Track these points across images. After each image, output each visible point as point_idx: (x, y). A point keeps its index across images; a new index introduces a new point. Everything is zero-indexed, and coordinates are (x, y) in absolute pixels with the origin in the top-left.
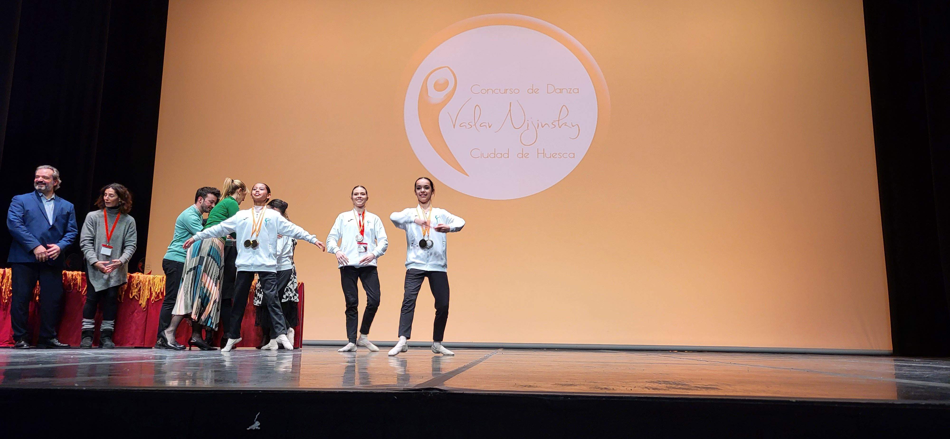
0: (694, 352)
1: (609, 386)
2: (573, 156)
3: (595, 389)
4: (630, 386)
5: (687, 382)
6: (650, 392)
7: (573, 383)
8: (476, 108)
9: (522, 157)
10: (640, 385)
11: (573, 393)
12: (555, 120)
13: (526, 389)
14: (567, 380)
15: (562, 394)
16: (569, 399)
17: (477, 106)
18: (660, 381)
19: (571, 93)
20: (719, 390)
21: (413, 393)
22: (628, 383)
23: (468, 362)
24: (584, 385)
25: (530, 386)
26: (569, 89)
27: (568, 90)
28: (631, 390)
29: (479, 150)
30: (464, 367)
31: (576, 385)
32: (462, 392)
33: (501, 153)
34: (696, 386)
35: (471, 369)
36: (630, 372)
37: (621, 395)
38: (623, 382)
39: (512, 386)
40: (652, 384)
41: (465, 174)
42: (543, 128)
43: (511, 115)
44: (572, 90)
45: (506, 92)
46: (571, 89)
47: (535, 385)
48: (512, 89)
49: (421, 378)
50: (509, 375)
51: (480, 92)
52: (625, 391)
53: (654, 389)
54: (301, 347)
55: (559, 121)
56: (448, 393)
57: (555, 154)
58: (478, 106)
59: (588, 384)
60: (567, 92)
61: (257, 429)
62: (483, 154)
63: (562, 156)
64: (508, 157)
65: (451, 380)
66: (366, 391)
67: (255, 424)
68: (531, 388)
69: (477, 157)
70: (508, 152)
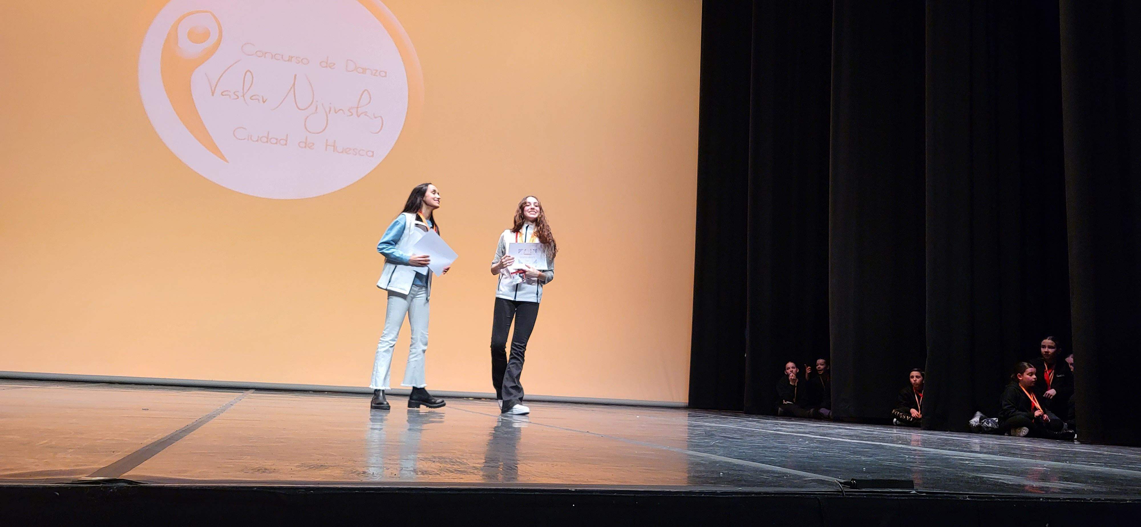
1: (370, 470)
2: (372, 155)
3: (350, 475)
4: (396, 468)
6: (417, 478)
9: (305, 147)
10: (408, 467)
11: (319, 483)
12: (353, 106)
13: (256, 477)
14: (320, 458)
15: (303, 485)
17: (248, 73)
18: (435, 457)
19: (376, 76)
22: (395, 463)
23: (193, 421)
24: (337, 466)
26: (374, 70)
28: (395, 475)
29: (246, 130)
31: (327, 468)
33: (276, 138)
35: (194, 434)
39: (240, 472)
40: (427, 463)
41: (222, 159)
42: (337, 114)
43: (294, 90)
44: (378, 72)
45: (291, 60)
48: (299, 57)
50: (244, 446)
51: (254, 53)
52: (387, 477)
53: (423, 473)
55: (358, 108)
57: (348, 149)
58: (251, 72)
59: (345, 465)
60: (371, 74)
62: (251, 136)
63: (357, 153)
64: (286, 144)
69: (244, 138)
70: (287, 139)
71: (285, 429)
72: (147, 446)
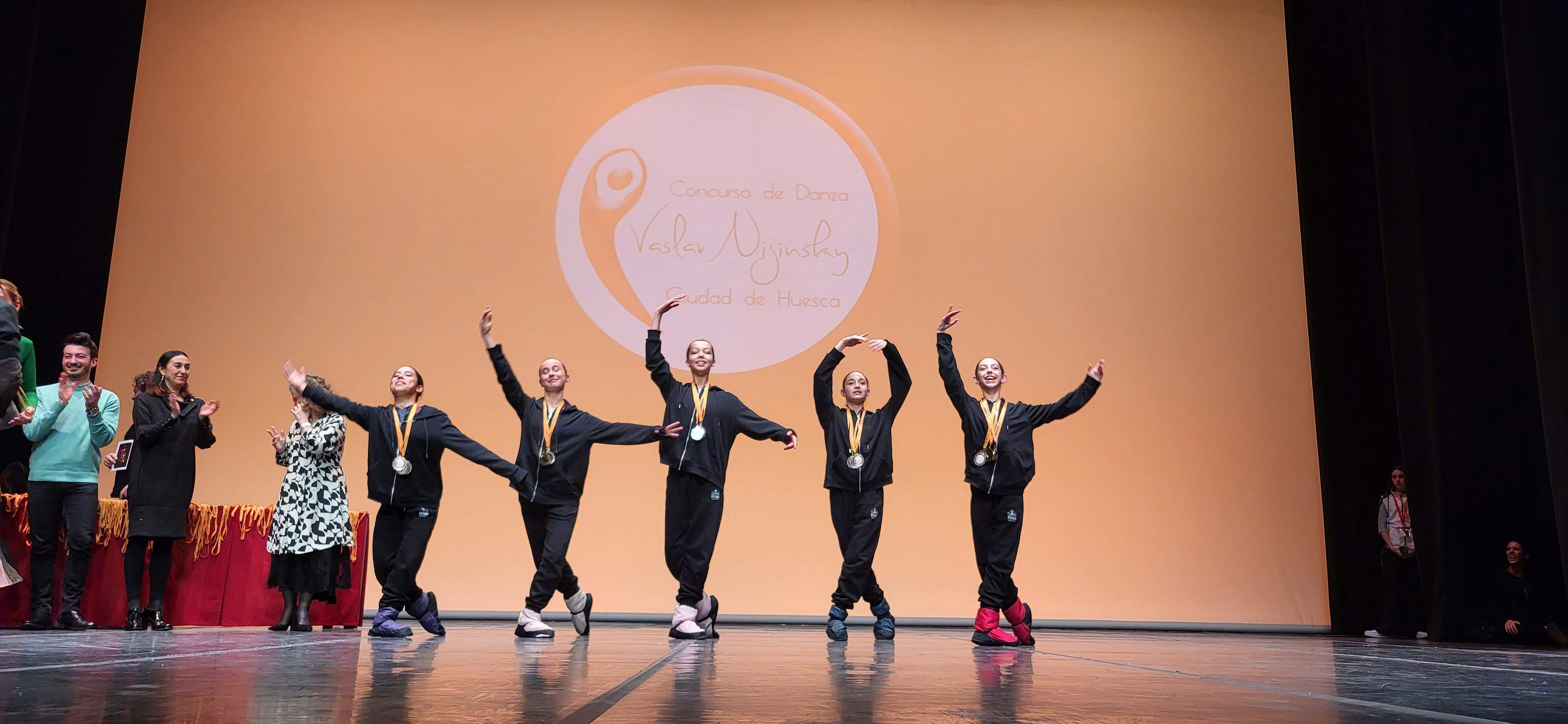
14: (809, 711)
18: (962, 710)
38: (901, 714)
65: (609, 713)
71: (758, 674)
72: (598, 698)
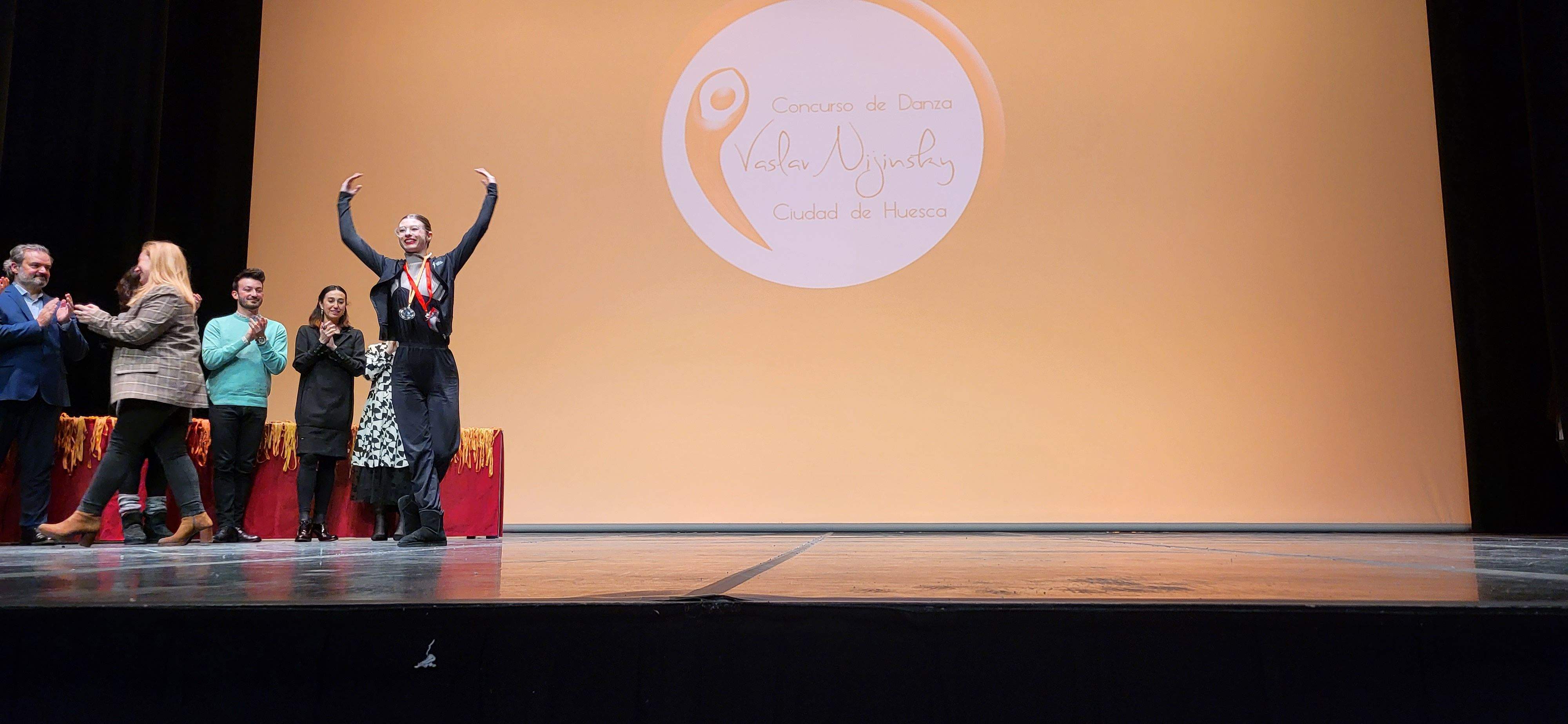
0: (1147, 533)
1: (1008, 588)
2: (944, 214)
3: (986, 594)
4: (1042, 587)
5: (1136, 580)
6: (1076, 596)
7: (949, 584)
8: (782, 136)
9: (860, 217)
10: (1059, 586)
11: (949, 599)
12: (913, 154)
13: (872, 595)
14: (939, 580)
15: (930, 602)
16: (942, 610)
17: (783, 134)
18: (1091, 579)
19: (939, 108)
20: (1189, 592)
21: (686, 604)
22: (1039, 583)
23: (776, 555)
24: (966, 587)
25: (878, 591)
26: (935, 101)
27: (934, 103)
28: (1045, 593)
29: (788, 206)
30: (768, 563)
31: (953, 588)
32: (767, 601)
33: (824, 210)
34: (1151, 585)
35: (782, 566)
36: (1042, 566)
37: (1029, 602)
38: (1031, 581)
39: (848, 591)
40: (1078, 583)
41: (765, 247)
42: (894, 167)
43: (839, 146)
44: (941, 103)
45: (832, 109)
46: (939, 101)
47: (887, 588)
48: (841, 103)
49: (698, 581)
50: (844, 573)
51: (788, 109)
52: (1035, 595)
53: (1081, 591)
54: (501, 535)
55: (919, 155)
56: (745, 603)
57: (915, 211)
58: (786, 134)
59: (973, 585)
60: (933, 108)
61: (431, 667)
62: (794, 212)
63: (926, 214)
64: (836, 217)
65: (749, 583)
66: (608, 602)
67: (427, 660)
68: (879, 593)
69: (785, 218)
70: (837, 210)
